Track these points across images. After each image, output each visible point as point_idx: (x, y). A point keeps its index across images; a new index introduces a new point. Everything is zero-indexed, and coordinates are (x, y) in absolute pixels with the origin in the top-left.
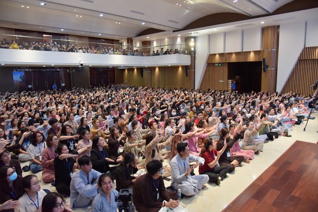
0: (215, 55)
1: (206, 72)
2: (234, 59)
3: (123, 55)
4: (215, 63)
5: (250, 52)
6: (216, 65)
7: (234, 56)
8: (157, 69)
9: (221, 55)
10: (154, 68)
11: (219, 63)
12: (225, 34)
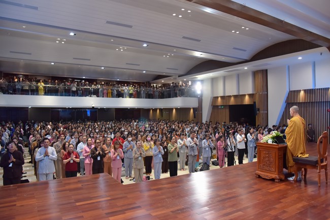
0: (218, 97)
1: (211, 114)
2: (232, 101)
3: (146, 98)
4: (218, 106)
5: (245, 95)
6: (219, 107)
7: (232, 99)
8: (174, 110)
9: (223, 97)
10: (172, 109)
11: (221, 106)
12: (225, 78)
